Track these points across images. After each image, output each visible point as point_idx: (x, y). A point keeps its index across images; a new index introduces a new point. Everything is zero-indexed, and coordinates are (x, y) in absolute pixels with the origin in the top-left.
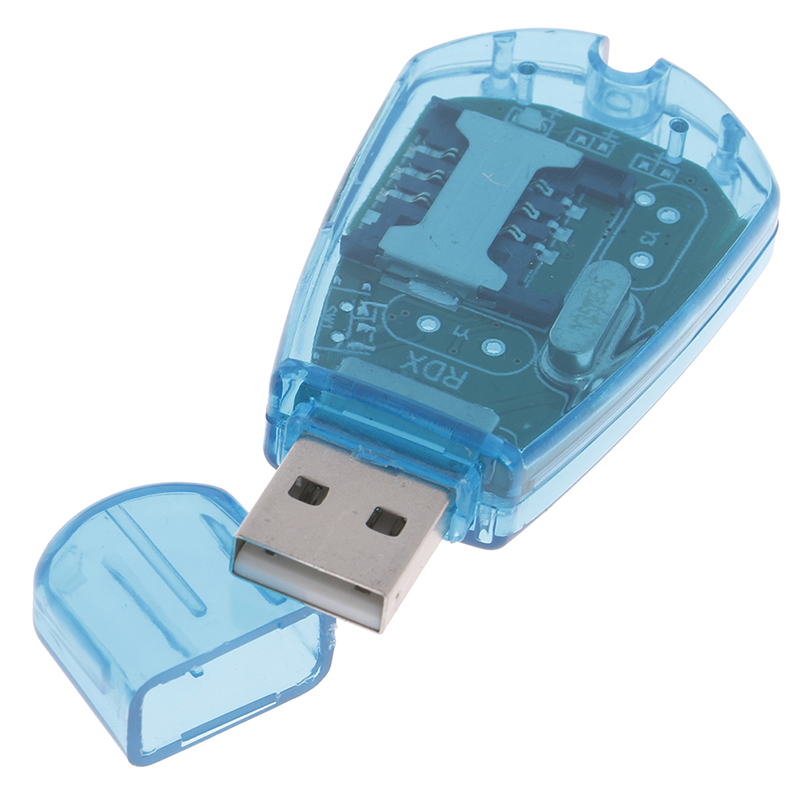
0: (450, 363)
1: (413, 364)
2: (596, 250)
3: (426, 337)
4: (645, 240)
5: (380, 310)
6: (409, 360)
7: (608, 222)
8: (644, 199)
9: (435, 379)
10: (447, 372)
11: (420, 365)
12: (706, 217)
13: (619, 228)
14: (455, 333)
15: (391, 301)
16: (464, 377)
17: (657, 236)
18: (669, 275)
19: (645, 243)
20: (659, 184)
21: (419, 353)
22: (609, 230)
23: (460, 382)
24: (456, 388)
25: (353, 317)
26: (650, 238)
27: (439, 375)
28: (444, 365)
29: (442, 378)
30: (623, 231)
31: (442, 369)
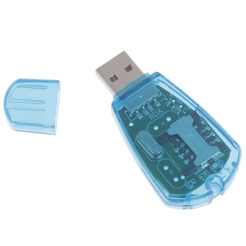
0: (156, 118)
1: (159, 111)
2: (173, 161)
3: (165, 116)
4: (171, 171)
5: (177, 112)
6: (161, 110)
7: (180, 167)
8: (183, 177)
9: (153, 113)
10: (154, 116)
11: (158, 112)
12: (172, 186)
13: (177, 168)
14: (164, 123)
15: (178, 115)
16: (151, 118)
17: (171, 174)
18: (159, 171)
19: (170, 171)
20: (185, 182)
21: (161, 113)
22: (178, 166)
23: (150, 117)
24: (149, 116)
25: (177, 106)
26: (171, 172)
27: (154, 114)
28: (156, 116)
29: (153, 114)
30: (176, 168)
31: (155, 115)
